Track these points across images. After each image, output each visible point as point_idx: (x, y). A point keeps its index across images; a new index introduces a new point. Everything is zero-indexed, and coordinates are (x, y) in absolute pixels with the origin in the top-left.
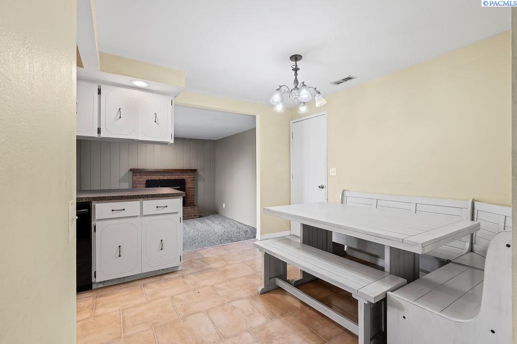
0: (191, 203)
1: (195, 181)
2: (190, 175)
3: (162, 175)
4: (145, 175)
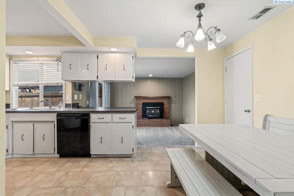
0: (167, 117)
1: (170, 103)
2: (167, 100)
3: (151, 100)
4: (142, 100)
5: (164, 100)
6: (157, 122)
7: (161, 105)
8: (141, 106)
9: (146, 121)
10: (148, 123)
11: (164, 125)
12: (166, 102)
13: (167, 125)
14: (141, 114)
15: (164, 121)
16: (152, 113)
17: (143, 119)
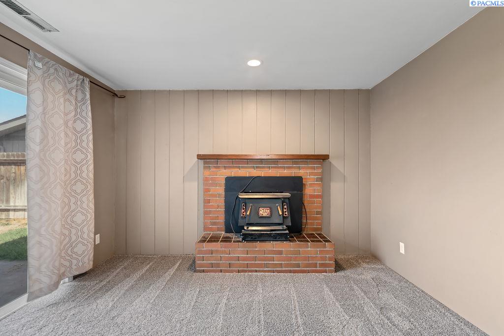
0: (316, 230)
1: (324, 180)
2: (314, 168)
3: (257, 167)
4: (225, 168)
5: (303, 168)
6: (280, 253)
7: (296, 184)
8: (221, 190)
9: (239, 250)
10: (245, 259)
11: (308, 265)
12: (311, 177)
13: (322, 265)
14: (221, 219)
15: (309, 249)
16: (261, 217)
17: (226, 240)
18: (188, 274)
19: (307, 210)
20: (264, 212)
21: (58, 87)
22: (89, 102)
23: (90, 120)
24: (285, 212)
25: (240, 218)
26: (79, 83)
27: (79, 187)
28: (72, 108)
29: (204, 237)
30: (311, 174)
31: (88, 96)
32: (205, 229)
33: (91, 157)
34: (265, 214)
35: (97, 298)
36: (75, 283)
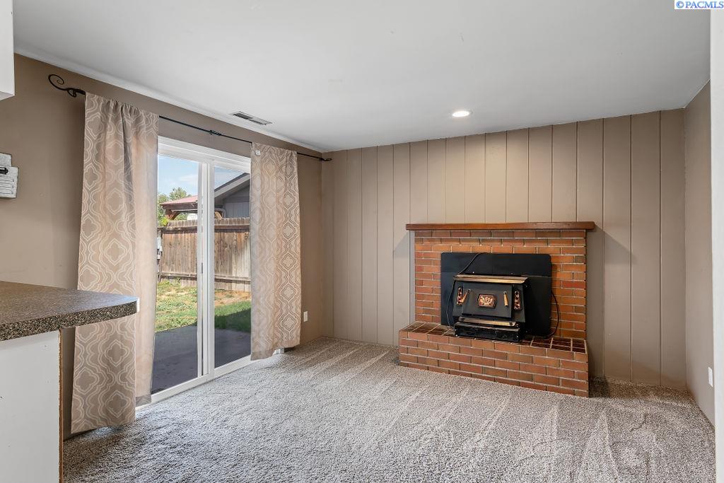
1: (590, 260)
2: (572, 242)
3: (483, 240)
4: (441, 240)
5: (553, 242)
6: (505, 356)
7: (541, 267)
8: (436, 269)
9: (451, 345)
10: (456, 358)
11: (546, 380)
12: (566, 255)
13: (566, 383)
14: (437, 307)
15: (547, 357)
16: (481, 307)
17: (438, 332)
18: (390, 365)
19: (561, 304)
20: (486, 301)
21: (272, 168)
22: (296, 175)
23: (297, 194)
24: (517, 303)
25: (455, 306)
26: (288, 157)
27: (288, 262)
28: (283, 184)
29: (413, 326)
30: (565, 251)
31: (296, 170)
32: (418, 317)
33: (298, 231)
34: (486, 304)
35: (302, 369)
36: (285, 355)
